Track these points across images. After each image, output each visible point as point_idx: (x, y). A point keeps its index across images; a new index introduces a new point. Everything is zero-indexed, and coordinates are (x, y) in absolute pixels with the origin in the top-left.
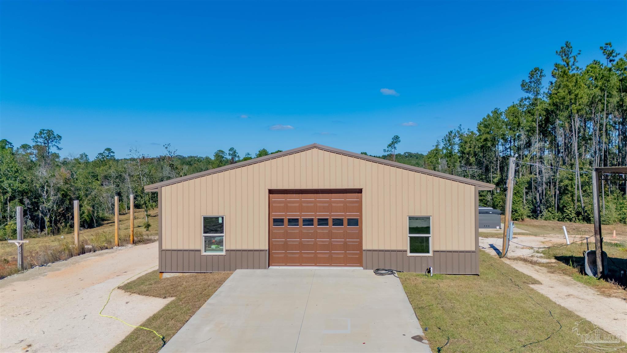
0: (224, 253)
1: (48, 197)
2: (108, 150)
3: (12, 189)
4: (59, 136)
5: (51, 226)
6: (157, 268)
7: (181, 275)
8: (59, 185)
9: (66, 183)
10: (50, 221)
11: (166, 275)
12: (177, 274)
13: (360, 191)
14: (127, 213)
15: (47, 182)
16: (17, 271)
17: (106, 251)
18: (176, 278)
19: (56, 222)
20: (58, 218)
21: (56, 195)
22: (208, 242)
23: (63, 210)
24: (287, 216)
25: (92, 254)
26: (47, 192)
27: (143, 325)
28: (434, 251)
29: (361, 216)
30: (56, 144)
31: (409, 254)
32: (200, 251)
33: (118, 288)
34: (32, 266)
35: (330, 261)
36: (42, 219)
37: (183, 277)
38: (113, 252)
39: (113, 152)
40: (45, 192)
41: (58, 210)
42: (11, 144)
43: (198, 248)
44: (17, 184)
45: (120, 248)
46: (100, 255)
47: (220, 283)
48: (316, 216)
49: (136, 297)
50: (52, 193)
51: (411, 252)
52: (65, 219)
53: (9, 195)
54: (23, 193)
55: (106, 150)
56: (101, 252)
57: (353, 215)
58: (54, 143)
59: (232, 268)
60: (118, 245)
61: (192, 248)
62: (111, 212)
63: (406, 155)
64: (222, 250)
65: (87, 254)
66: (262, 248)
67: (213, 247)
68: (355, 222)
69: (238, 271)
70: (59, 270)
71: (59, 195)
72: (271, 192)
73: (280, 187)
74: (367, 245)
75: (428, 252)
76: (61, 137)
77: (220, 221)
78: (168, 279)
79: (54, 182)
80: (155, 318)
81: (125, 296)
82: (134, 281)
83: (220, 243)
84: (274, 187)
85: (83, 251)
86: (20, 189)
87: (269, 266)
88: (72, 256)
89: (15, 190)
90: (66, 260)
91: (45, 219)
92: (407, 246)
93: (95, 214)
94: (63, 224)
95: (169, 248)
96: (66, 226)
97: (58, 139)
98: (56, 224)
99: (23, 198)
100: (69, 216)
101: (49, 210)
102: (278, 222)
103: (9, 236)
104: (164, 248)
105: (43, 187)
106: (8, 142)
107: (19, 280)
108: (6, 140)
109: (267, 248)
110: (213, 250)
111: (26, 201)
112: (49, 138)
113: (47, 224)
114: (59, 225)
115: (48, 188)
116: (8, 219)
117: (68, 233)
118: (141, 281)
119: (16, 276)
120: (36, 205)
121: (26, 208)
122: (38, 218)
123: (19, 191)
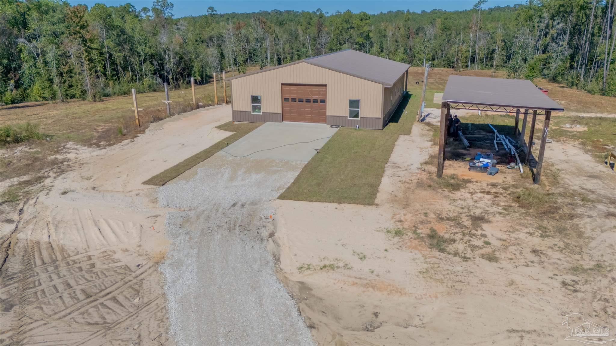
0: (261, 114)
1: (169, 59)
2: (211, 8)
3: (145, 53)
4: (171, 4)
5: (174, 82)
6: (231, 120)
7: (242, 123)
8: (176, 50)
9: (180, 47)
10: (173, 79)
11: (236, 123)
12: (241, 123)
13: (325, 85)
14: (229, 72)
15: (168, 47)
16: (168, 117)
17: (211, 107)
18: (240, 124)
19: (177, 80)
20: (178, 76)
21: (175, 58)
22: (255, 108)
23: (181, 70)
24: (291, 96)
25: (203, 109)
26: (168, 55)
27: (223, 140)
28: (361, 117)
29: (326, 98)
30: (170, 11)
31: (349, 118)
32: (250, 112)
33: (215, 127)
34: (174, 114)
35: (312, 120)
36: (167, 76)
37: (243, 124)
38: (214, 108)
39: (216, 11)
40: (167, 56)
41: (177, 70)
42: (134, 7)
43: (249, 110)
44: (147, 50)
45: (218, 106)
46: (207, 110)
47: (257, 127)
48: (304, 97)
49: (222, 131)
50: (172, 56)
51: (350, 117)
52: (182, 77)
53: (142, 58)
54: (152, 56)
55: (209, 8)
56: (208, 108)
57: (322, 98)
58: (168, 10)
59: (265, 121)
60: (218, 104)
61: (247, 110)
62: (216, 70)
63: (516, 7)
64: (260, 112)
65: (200, 109)
66: (279, 112)
67: (257, 110)
68: (324, 101)
69: (268, 123)
70: (187, 117)
71: (177, 58)
72: (283, 84)
73: (287, 82)
74: (328, 113)
75: (358, 118)
76: (173, 5)
77: (259, 98)
78: (236, 124)
79: (173, 47)
80: (227, 138)
81: (217, 131)
82: (222, 125)
83: (260, 109)
84: (284, 82)
85: (198, 107)
86: (149, 53)
87: (282, 121)
88: (192, 109)
89: (147, 54)
90: (190, 111)
91: (169, 76)
92: (348, 115)
93: (204, 74)
94: (182, 81)
95: (236, 110)
96: (184, 82)
97: (171, 7)
98: (177, 81)
99: (152, 61)
100: (185, 75)
101: (171, 70)
102: (286, 99)
103: (147, 89)
104: (234, 110)
105: (165, 51)
106: (132, 5)
107: (170, 121)
108: (130, 4)
109: (281, 112)
110: (256, 112)
111: (155, 63)
112: (164, 6)
113: (171, 81)
114: (179, 81)
115: (169, 52)
116: (144, 77)
117: (187, 88)
118: (226, 125)
119: (168, 119)
120: (161, 65)
121: (155, 68)
122: (164, 77)
123: (149, 55)
